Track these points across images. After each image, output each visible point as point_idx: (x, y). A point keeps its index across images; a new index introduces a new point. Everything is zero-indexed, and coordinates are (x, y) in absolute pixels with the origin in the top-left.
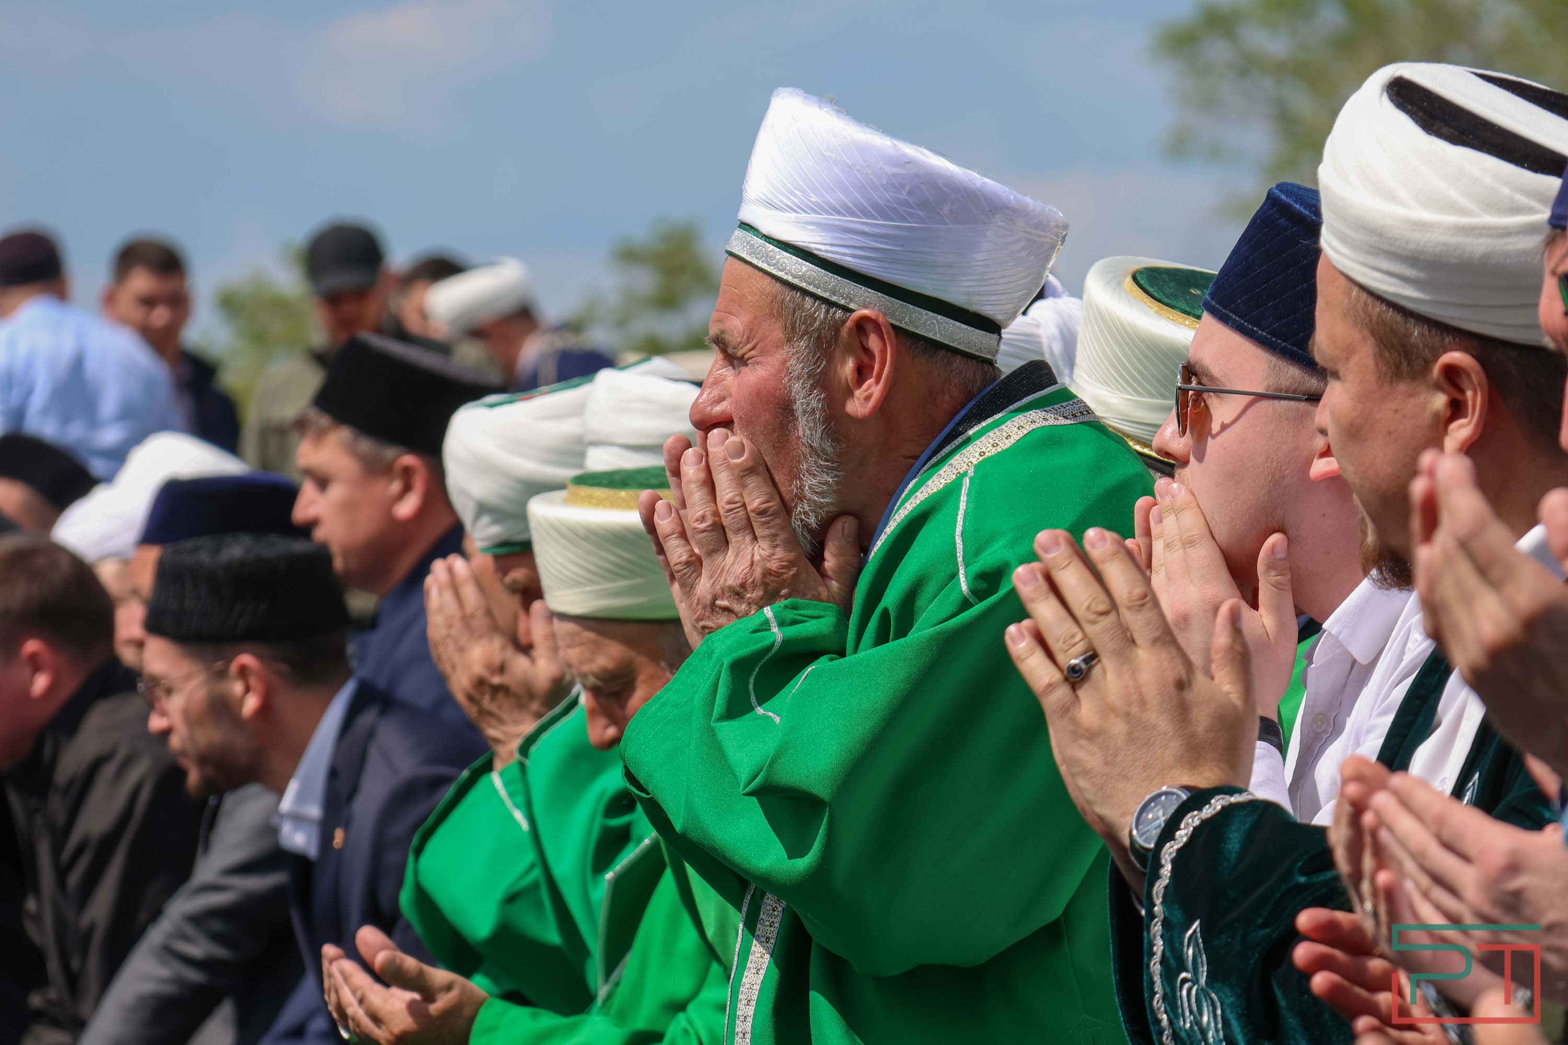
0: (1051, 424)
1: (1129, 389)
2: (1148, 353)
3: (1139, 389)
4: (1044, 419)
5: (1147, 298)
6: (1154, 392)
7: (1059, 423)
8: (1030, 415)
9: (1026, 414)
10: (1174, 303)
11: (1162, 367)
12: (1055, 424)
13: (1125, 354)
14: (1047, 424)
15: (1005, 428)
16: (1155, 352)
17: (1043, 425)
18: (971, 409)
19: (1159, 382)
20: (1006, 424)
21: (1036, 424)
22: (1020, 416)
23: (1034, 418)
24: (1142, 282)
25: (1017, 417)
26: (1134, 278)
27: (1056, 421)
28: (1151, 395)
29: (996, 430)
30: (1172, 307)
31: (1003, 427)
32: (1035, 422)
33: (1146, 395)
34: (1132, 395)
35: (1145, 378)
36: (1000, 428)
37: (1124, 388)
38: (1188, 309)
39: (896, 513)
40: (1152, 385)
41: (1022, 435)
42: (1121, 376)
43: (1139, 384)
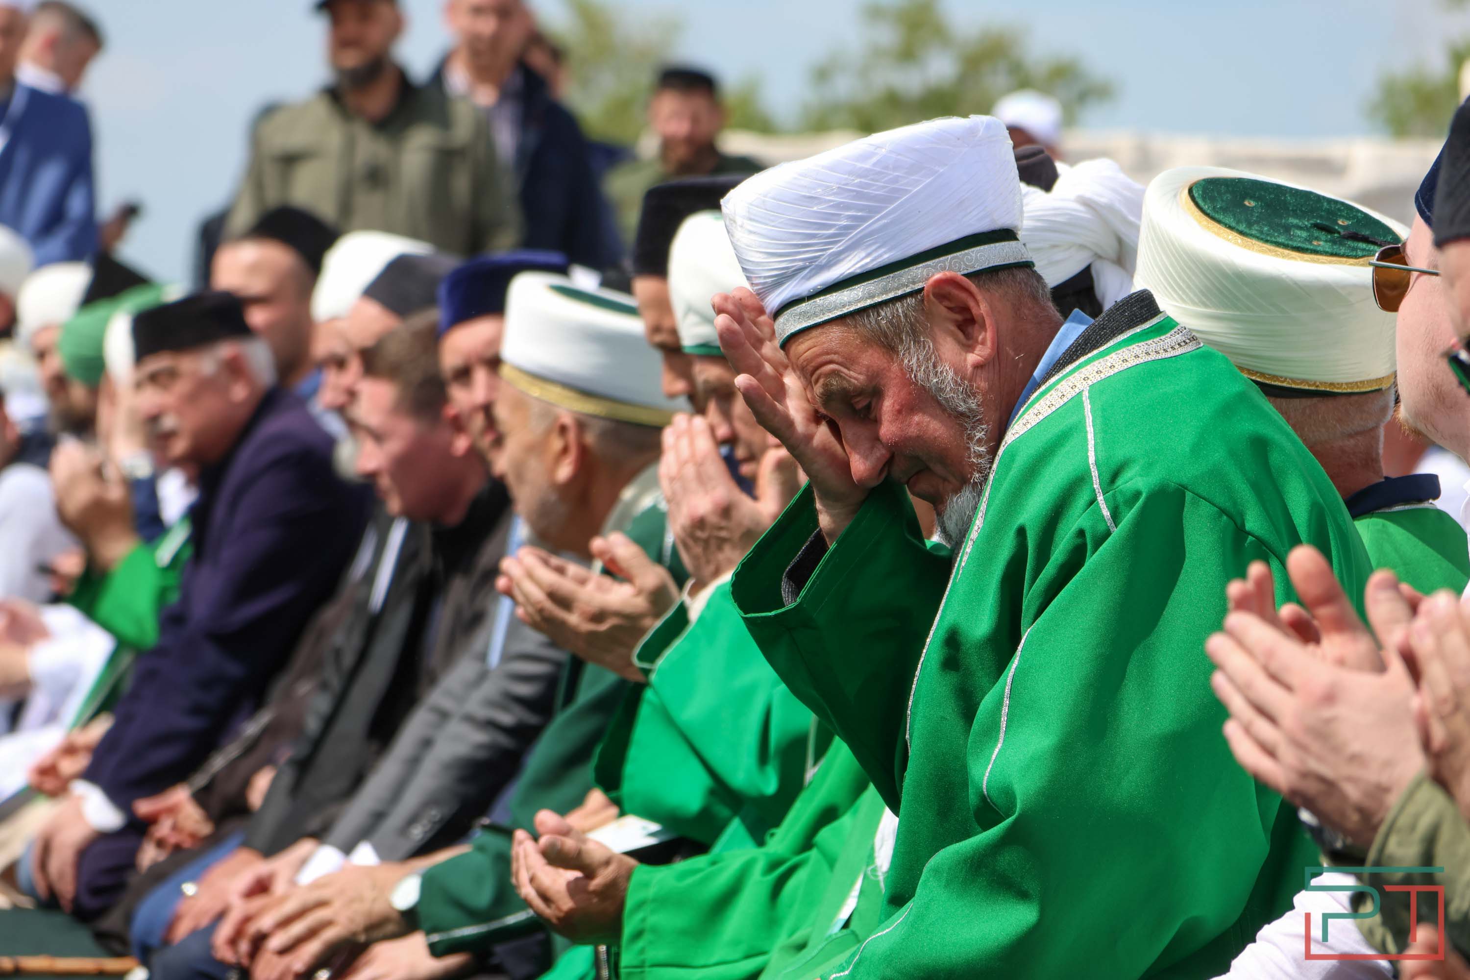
0: (1153, 359)
1: (1175, 296)
2: (1191, 265)
3: (1184, 297)
4: (1146, 353)
5: (1198, 212)
6: (1196, 300)
7: (1160, 358)
8: (1133, 349)
9: (1130, 348)
10: (1221, 217)
11: (1202, 277)
12: (1157, 358)
13: (1172, 265)
14: (1149, 359)
15: (1110, 360)
16: (1197, 265)
17: (1146, 360)
18: (1077, 339)
19: (1201, 291)
20: (1111, 356)
21: (1139, 359)
22: (1124, 349)
23: (1137, 353)
24: (1196, 195)
25: (1121, 350)
26: (1190, 191)
27: (1158, 355)
28: (1194, 303)
29: (1101, 360)
30: (1219, 222)
31: (1107, 358)
32: (1138, 357)
33: (1188, 301)
34: (1177, 302)
35: (1189, 287)
36: (1105, 358)
37: (1172, 296)
38: (1233, 224)
39: (1016, 422)
40: (1195, 295)
41: (1126, 367)
42: (1169, 284)
43: (1184, 292)
